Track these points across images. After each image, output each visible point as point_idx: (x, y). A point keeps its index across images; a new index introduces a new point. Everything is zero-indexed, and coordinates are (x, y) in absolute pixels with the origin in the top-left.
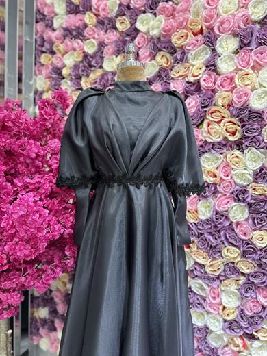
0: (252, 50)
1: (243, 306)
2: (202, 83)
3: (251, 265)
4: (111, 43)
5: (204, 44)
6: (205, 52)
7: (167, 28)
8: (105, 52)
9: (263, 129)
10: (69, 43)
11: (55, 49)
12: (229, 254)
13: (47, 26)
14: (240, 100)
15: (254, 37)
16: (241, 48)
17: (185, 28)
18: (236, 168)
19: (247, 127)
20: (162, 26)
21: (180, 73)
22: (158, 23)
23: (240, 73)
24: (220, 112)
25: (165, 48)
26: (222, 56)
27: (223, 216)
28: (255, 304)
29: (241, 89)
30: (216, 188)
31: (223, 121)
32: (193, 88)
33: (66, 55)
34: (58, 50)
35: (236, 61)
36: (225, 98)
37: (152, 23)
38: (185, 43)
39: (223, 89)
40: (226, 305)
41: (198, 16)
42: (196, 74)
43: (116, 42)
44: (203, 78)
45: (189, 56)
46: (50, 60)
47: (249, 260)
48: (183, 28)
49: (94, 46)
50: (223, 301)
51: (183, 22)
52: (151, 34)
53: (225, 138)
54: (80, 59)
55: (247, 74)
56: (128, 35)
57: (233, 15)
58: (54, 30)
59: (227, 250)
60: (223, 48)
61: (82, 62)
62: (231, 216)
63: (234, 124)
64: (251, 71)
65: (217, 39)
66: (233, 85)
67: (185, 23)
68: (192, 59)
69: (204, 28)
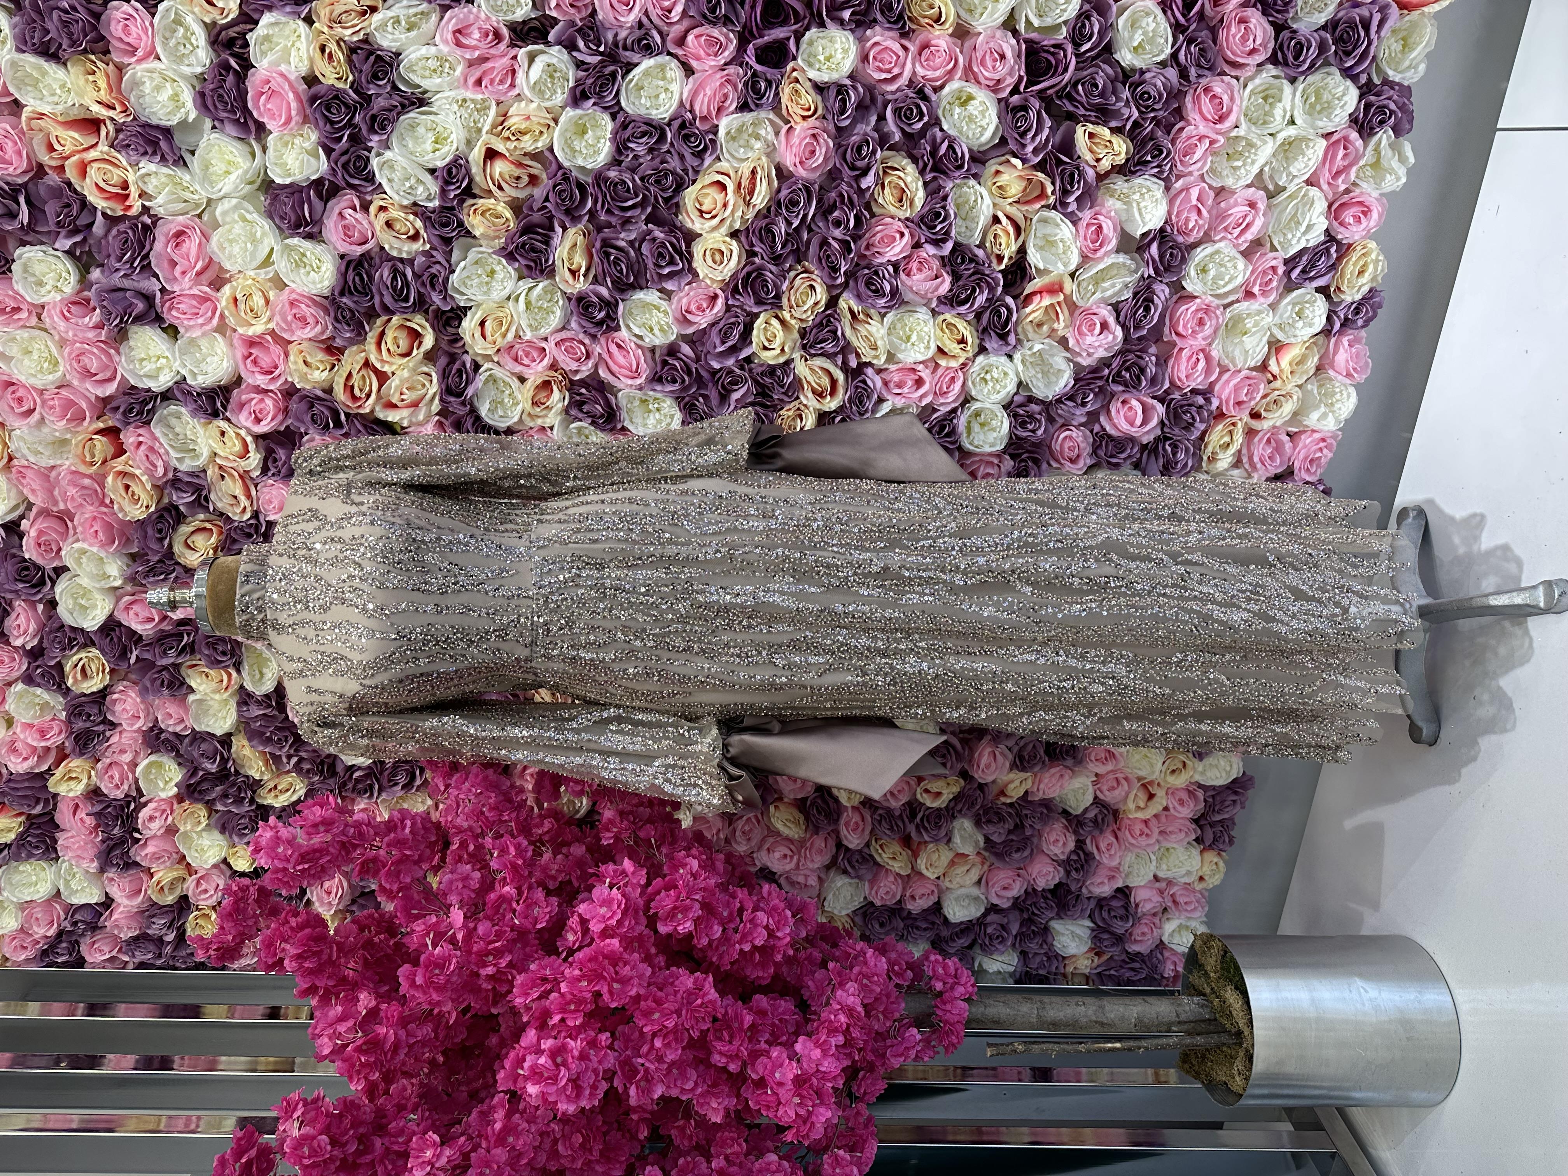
0: (163, 290)
1: (930, 300)
2: (263, 428)
3: (798, 282)
4: (149, 707)
5: (148, 423)
6: (173, 421)
7: (100, 534)
8: (178, 729)
9: (395, 254)
10: (150, 849)
11: (170, 899)
12: (776, 344)
13: (94, 927)
14: (311, 320)
15: (126, 283)
16: (159, 319)
17: (100, 479)
18: (513, 329)
19: (388, 300)
20: (95, 549)
21: (239, 491)
22: (84, 560)
23: (231, 321)
24: (350, 375)
25: (161, 540)
26: (183, 372)
27: (665, 363)
28: (914, 266)
29: (277, 318)
30: (583, 383)
31: (378, 366)
32: (281, 454)
33: (189, 859)
34: (172, 885)
35: (196, 333)
36: (305, 362)
37: (85, 581)
38: (144, 478)
39: (282, 367)
40: (933, 348)
41: (64, 442)
42: (238, 447)
43: (144, 692)
44: (249, 424)
45: (186, 466)
46: (208, 916)
47: (784, 287)
48: (103, 487)
49: (160, 765)
50: (921, 358)
51: (84, 487)
52: (118, 583)
53: (430, 357)
54: (202, 812)
55: (236, 300)
56: (124, 655)
57: (62, 343)
58: (108, 903)
59: (765, 348)
60: (159, 369)
61: (210, 805)
62: (659, 340)
63: (382, 334)
64: (227, 290)
65: (133, 388)
66: (269, 338)
67: (87, 482)
68: (197, 457)
69: (101, 425)
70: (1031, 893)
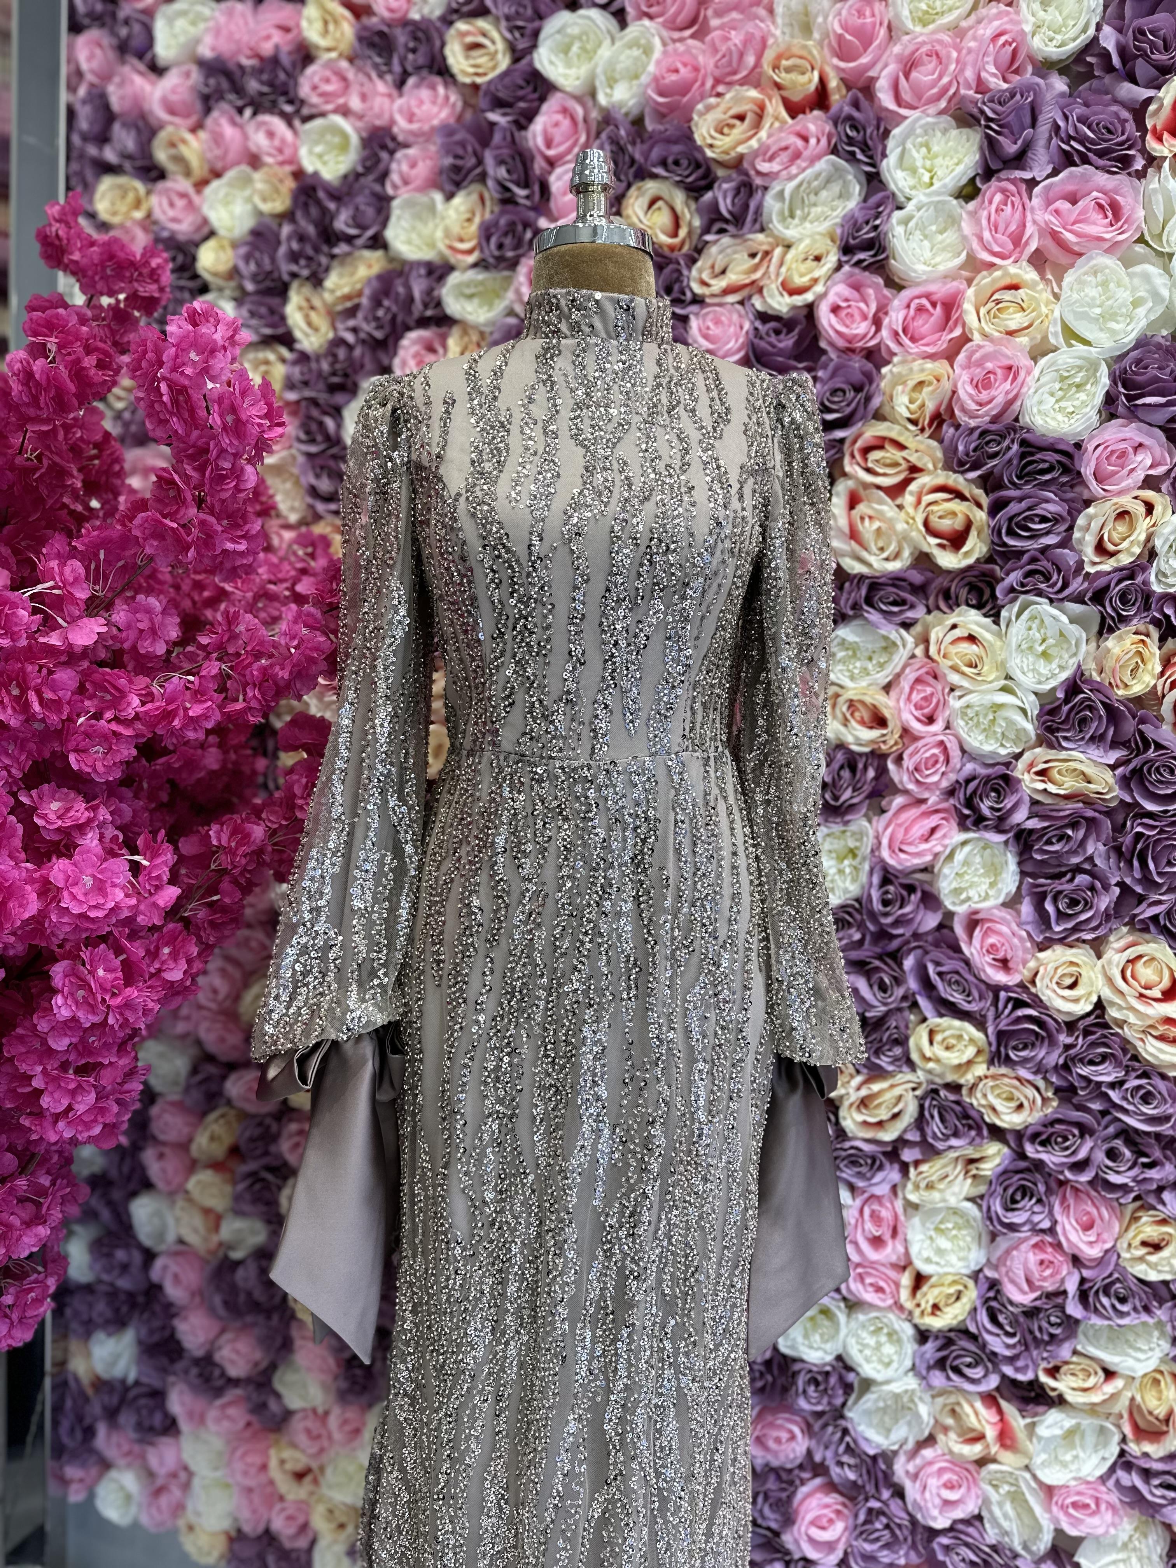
0: (1032, 183)
1: (996, 1268)
2: (825, 318)
3: (1031, 1092)
4: (426, 136)
5: (834, 151)
6: (836, 188)
7: (674, 77)
8: (395, 177)
9: (1081, 521)
10: (229, 131)
11: (161, 155)
12: (938, 1050)
13: (123, 49)
14: (984, 396)
15: (1044, 129)
16: (988, 174)
17: (753, 79)
18: (965, 683)
19: (1013, 508)
20: (651, 68)
21: (733, 277)
22: (636, 52)
23: (985, 280)
24: (902, 447)
25: (664, 163)
26: (910, 207)
27: (911, 889)
28: (1049, 1254)
29: (989, 347)
30: (882, 771)
31: (913, 487)
32: (787, 342)
33: (215, 184)
34: (179, 159)
35: (967, 227)
36: (921, 384)
37: (605, 52)
38: (754, 143)
39: (913, 348)
40: (926, 1269)
41: (807, 29)
42: (799, 281)
43: (447, 131)
44: (831, 298)
45: (771, 204)
46: (137, 204)
47: (1023, 1073)
48: (743, 82)
49: (344, 147)
50: (914, 1251)
51: (741, 55)
52: (602, 100)
53: (923, 560)
54: (279, 204)
55: (1015, 287)
56: (499, 104)
57: (958, 32)
58: (157, 70)
59: (931, 1033)
60: (913, 171)
61: (288, 216)
62: (945, 886)
63: (960, 496)
64: (1030, 274)
65: (886, 133)
66: (957, 332)
67: (750, 60)
68: (783, 220)
69: (833, 83)
70: (170, 1311)
